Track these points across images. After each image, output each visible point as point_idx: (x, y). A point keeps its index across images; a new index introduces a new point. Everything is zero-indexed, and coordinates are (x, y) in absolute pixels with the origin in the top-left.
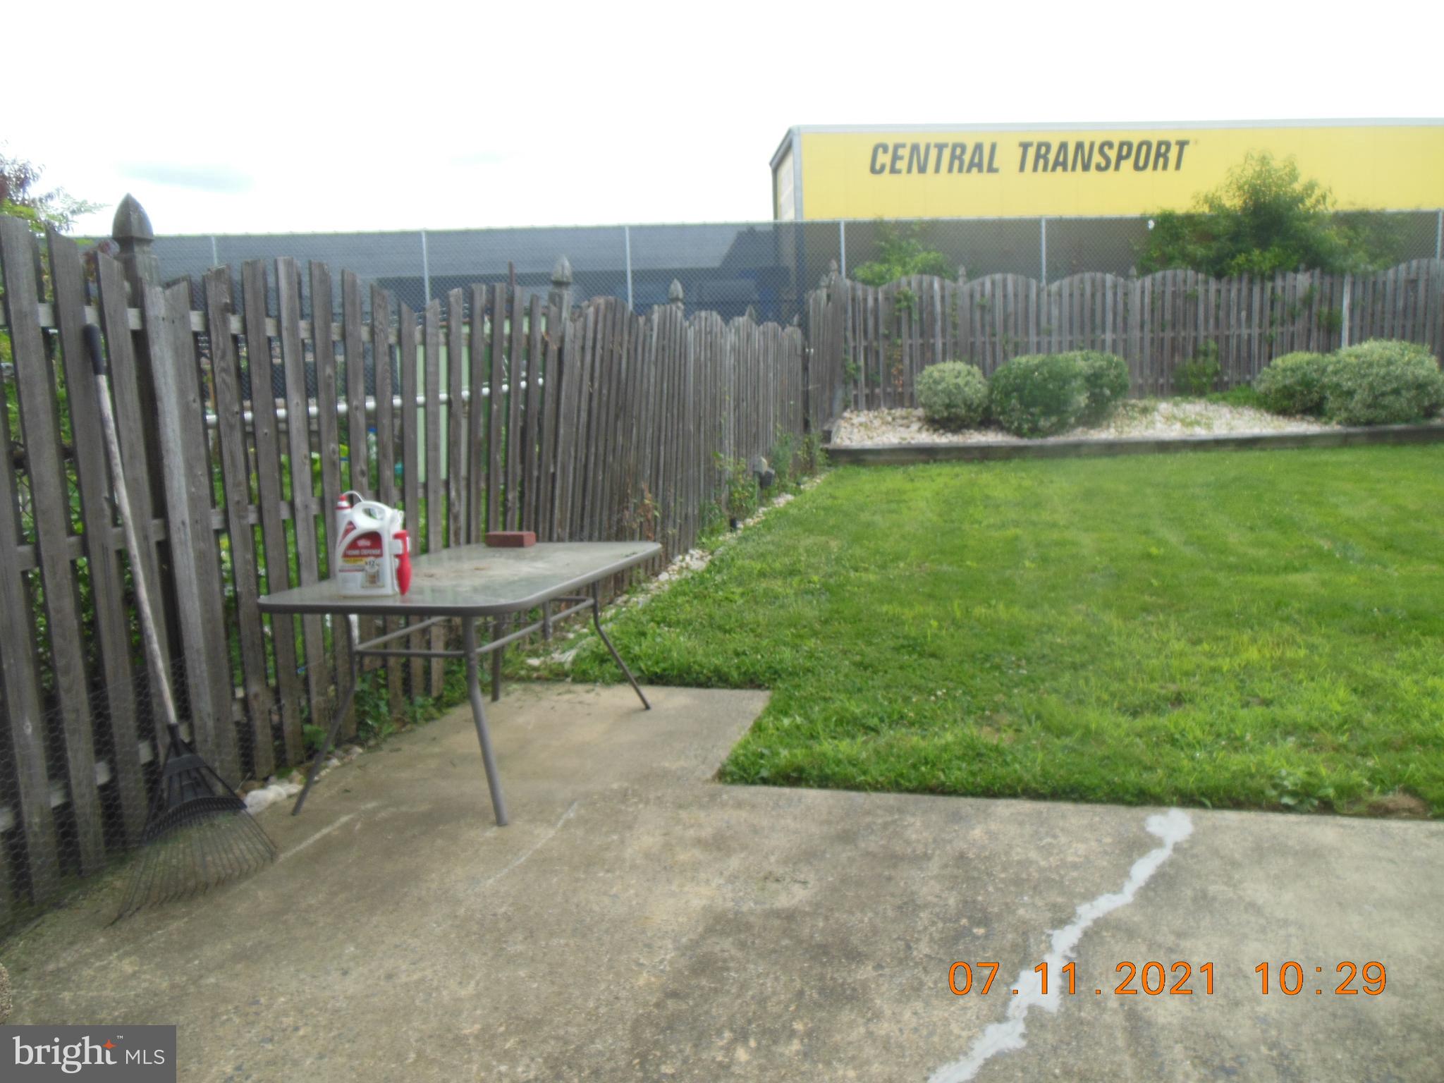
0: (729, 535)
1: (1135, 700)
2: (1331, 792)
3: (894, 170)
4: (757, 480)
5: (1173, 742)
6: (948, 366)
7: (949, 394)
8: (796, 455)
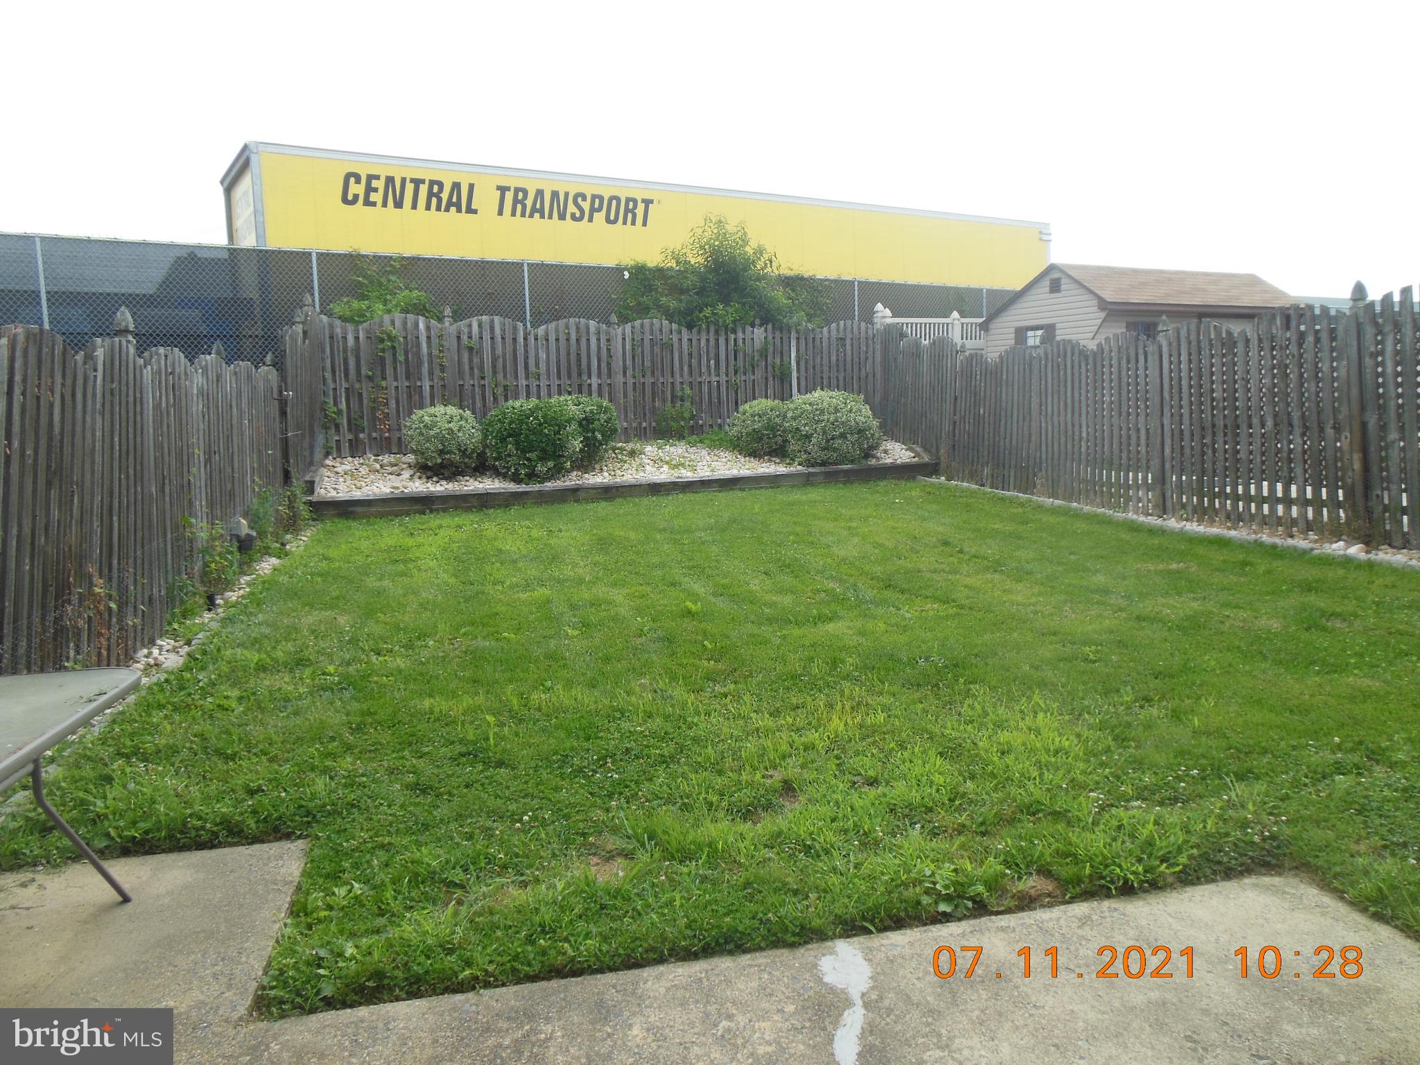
0: (207, 616)
1: (745, 796)
2: (980, 888)
3: (368, 203)
4: (236, 544)
5: (807, 849)
6: (439, 409)
7: (442, 440)
8: (277, 511)
